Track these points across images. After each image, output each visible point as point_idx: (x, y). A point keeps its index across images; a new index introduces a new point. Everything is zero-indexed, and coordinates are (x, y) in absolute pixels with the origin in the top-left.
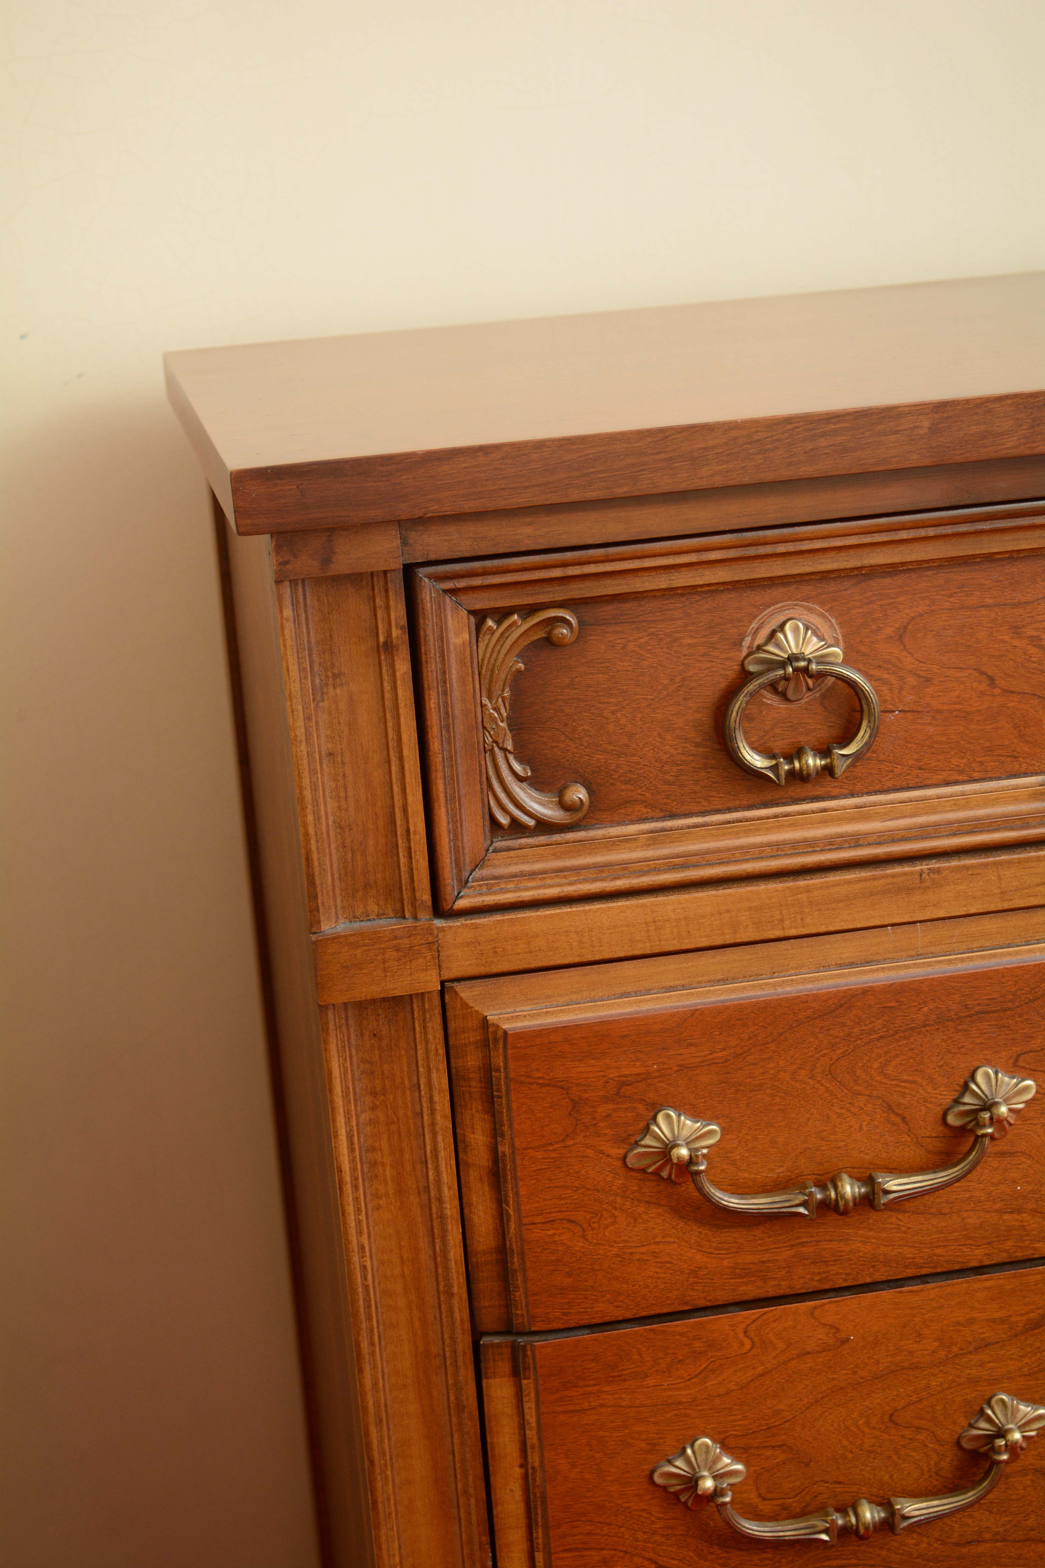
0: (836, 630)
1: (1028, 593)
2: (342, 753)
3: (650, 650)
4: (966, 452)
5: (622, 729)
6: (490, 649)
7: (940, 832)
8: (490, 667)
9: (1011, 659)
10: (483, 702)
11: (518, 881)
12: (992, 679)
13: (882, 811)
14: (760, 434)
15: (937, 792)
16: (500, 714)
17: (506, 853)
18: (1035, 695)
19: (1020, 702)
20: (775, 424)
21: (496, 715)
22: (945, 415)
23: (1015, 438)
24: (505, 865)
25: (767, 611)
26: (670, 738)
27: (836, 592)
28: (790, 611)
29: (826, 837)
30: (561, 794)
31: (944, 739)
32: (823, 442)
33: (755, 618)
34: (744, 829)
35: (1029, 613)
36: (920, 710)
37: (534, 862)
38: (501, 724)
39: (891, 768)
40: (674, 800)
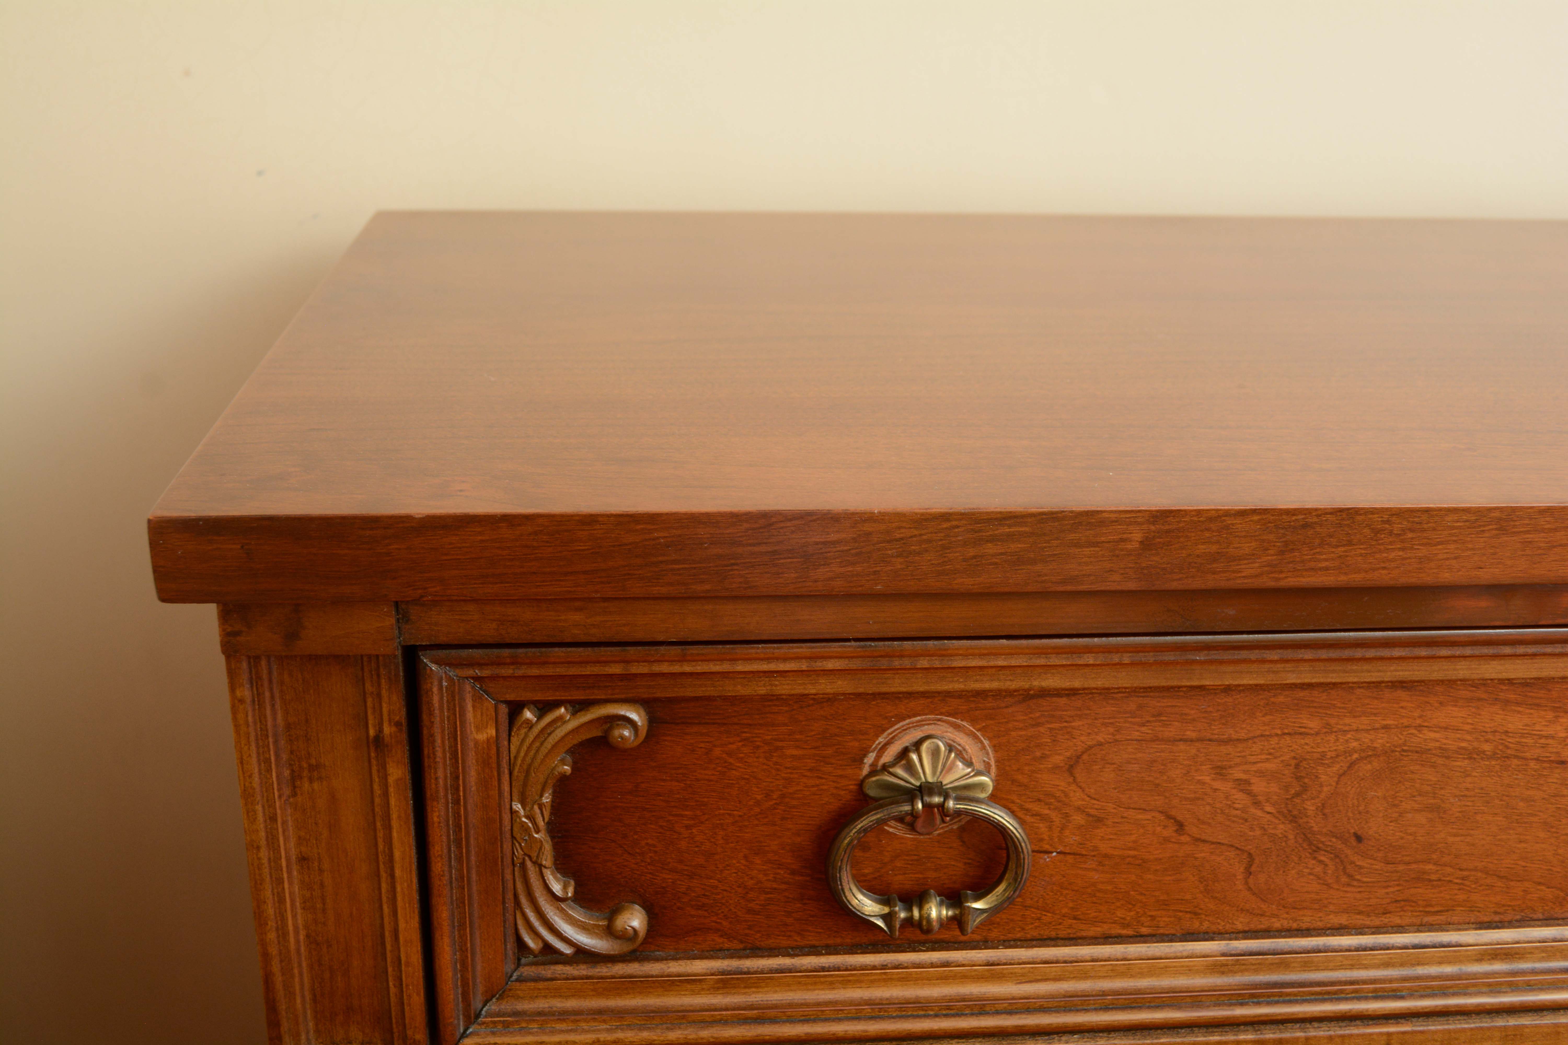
0: (988, 754)
1: (1242, 728)
2: (319, 858)
3: (742, 758)
4: (1187, 578)
5: (697, 847)
6: (525, 748)
7: (1088, 1005)
8: (525, 767)
9: (1209, 804)
10: (514, 807)
11: (543, 1021)
12: (1180, 826)
13: (1020, 971)
14: (903, 531)
15: (1092, 951)
16: (535, 823)
17: (533, 984)
18: (1232, 846)
19: (1211, 853)
20: (926, 520)
21: (530, 825)
22: (1167, 527)
23: (1257, 565)
24: (531, 997)
25: (901, 724)
26: (758, 862)
27: (993, 709)
28: (930, 727)
29: (943, 999)
30: (611, 919)
31: (1109, 887)
32: (990, 549)
33: (884, 731)
34: (841, 979)
35: (1240, 752)
36: (1084, 853)
37: (567, 997)
38: (536, 836)
39: (1039, 915)
40: (759, 932)
